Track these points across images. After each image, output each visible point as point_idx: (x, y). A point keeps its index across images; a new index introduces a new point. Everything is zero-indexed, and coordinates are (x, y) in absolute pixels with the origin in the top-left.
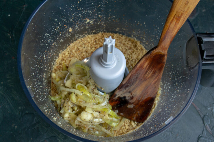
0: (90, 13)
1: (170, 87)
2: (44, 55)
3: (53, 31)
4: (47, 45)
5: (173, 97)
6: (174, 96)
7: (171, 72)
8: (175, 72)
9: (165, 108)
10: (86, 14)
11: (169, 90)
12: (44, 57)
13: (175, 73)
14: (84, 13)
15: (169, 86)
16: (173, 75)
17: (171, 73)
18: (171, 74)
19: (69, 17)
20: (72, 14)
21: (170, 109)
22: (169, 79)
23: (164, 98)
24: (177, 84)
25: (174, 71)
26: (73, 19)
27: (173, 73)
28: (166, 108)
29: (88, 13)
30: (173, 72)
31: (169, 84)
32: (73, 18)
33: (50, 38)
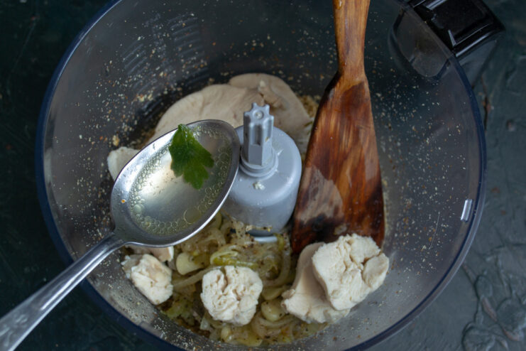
0: (140, 79)
1: (399, 144)
2: (98, 230)
3: (87, 166)
4: (90, 205)
5: (421, 159)
6: (422, 156)
7: (382, 111)
8: (393, 106)
9: (417, 191)
10: (131, 88)
11: (400, 151)
12: (100, 234)
13: (394, 108)
14: (128, 87)
15: (396, 142)
16: (391, 115)
17: (383, 114)
18: (386, 115)
19: (102, 114)
20: (105, 103)
21: (436, 188)
22: (386, 127)
23: (398, 172)
24: (413, 128)
25: (390, 105)
26: (111, 113)
27: (388, 111)
28: (422, 189)
29: (136, 81)
30: (386, 108)
31: (392, 139)
32: (110, 111)
33: (88, 184)
